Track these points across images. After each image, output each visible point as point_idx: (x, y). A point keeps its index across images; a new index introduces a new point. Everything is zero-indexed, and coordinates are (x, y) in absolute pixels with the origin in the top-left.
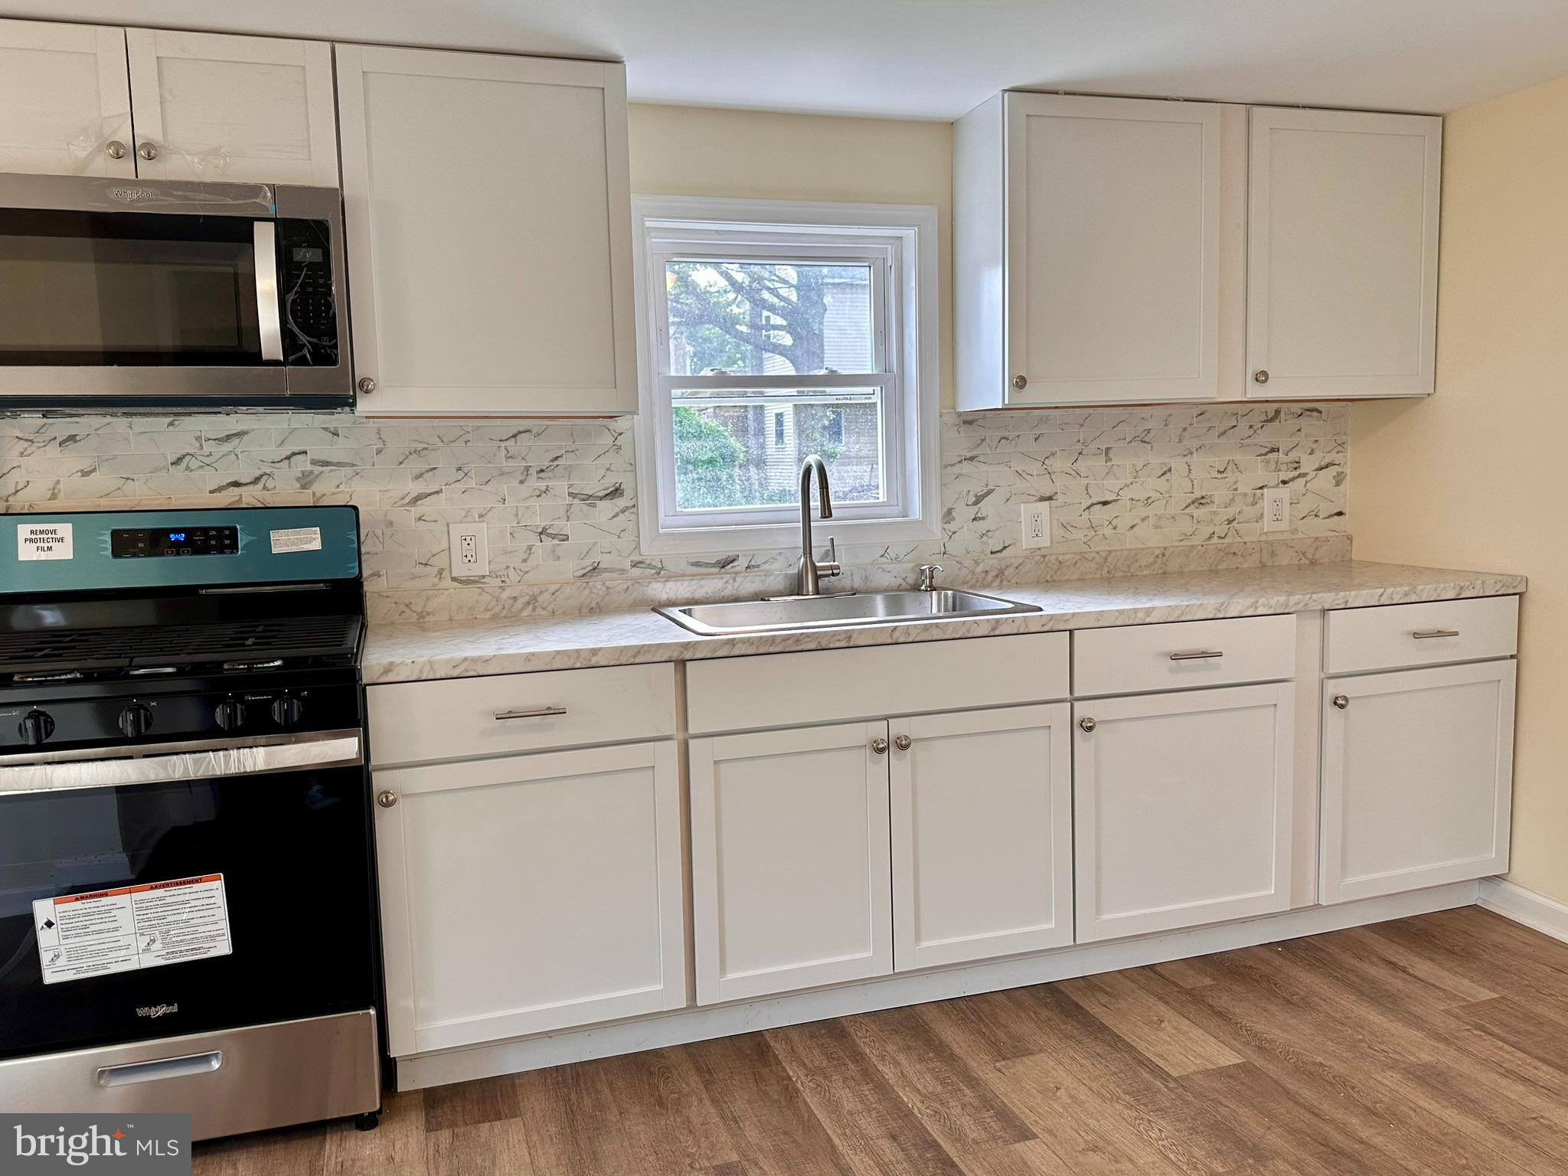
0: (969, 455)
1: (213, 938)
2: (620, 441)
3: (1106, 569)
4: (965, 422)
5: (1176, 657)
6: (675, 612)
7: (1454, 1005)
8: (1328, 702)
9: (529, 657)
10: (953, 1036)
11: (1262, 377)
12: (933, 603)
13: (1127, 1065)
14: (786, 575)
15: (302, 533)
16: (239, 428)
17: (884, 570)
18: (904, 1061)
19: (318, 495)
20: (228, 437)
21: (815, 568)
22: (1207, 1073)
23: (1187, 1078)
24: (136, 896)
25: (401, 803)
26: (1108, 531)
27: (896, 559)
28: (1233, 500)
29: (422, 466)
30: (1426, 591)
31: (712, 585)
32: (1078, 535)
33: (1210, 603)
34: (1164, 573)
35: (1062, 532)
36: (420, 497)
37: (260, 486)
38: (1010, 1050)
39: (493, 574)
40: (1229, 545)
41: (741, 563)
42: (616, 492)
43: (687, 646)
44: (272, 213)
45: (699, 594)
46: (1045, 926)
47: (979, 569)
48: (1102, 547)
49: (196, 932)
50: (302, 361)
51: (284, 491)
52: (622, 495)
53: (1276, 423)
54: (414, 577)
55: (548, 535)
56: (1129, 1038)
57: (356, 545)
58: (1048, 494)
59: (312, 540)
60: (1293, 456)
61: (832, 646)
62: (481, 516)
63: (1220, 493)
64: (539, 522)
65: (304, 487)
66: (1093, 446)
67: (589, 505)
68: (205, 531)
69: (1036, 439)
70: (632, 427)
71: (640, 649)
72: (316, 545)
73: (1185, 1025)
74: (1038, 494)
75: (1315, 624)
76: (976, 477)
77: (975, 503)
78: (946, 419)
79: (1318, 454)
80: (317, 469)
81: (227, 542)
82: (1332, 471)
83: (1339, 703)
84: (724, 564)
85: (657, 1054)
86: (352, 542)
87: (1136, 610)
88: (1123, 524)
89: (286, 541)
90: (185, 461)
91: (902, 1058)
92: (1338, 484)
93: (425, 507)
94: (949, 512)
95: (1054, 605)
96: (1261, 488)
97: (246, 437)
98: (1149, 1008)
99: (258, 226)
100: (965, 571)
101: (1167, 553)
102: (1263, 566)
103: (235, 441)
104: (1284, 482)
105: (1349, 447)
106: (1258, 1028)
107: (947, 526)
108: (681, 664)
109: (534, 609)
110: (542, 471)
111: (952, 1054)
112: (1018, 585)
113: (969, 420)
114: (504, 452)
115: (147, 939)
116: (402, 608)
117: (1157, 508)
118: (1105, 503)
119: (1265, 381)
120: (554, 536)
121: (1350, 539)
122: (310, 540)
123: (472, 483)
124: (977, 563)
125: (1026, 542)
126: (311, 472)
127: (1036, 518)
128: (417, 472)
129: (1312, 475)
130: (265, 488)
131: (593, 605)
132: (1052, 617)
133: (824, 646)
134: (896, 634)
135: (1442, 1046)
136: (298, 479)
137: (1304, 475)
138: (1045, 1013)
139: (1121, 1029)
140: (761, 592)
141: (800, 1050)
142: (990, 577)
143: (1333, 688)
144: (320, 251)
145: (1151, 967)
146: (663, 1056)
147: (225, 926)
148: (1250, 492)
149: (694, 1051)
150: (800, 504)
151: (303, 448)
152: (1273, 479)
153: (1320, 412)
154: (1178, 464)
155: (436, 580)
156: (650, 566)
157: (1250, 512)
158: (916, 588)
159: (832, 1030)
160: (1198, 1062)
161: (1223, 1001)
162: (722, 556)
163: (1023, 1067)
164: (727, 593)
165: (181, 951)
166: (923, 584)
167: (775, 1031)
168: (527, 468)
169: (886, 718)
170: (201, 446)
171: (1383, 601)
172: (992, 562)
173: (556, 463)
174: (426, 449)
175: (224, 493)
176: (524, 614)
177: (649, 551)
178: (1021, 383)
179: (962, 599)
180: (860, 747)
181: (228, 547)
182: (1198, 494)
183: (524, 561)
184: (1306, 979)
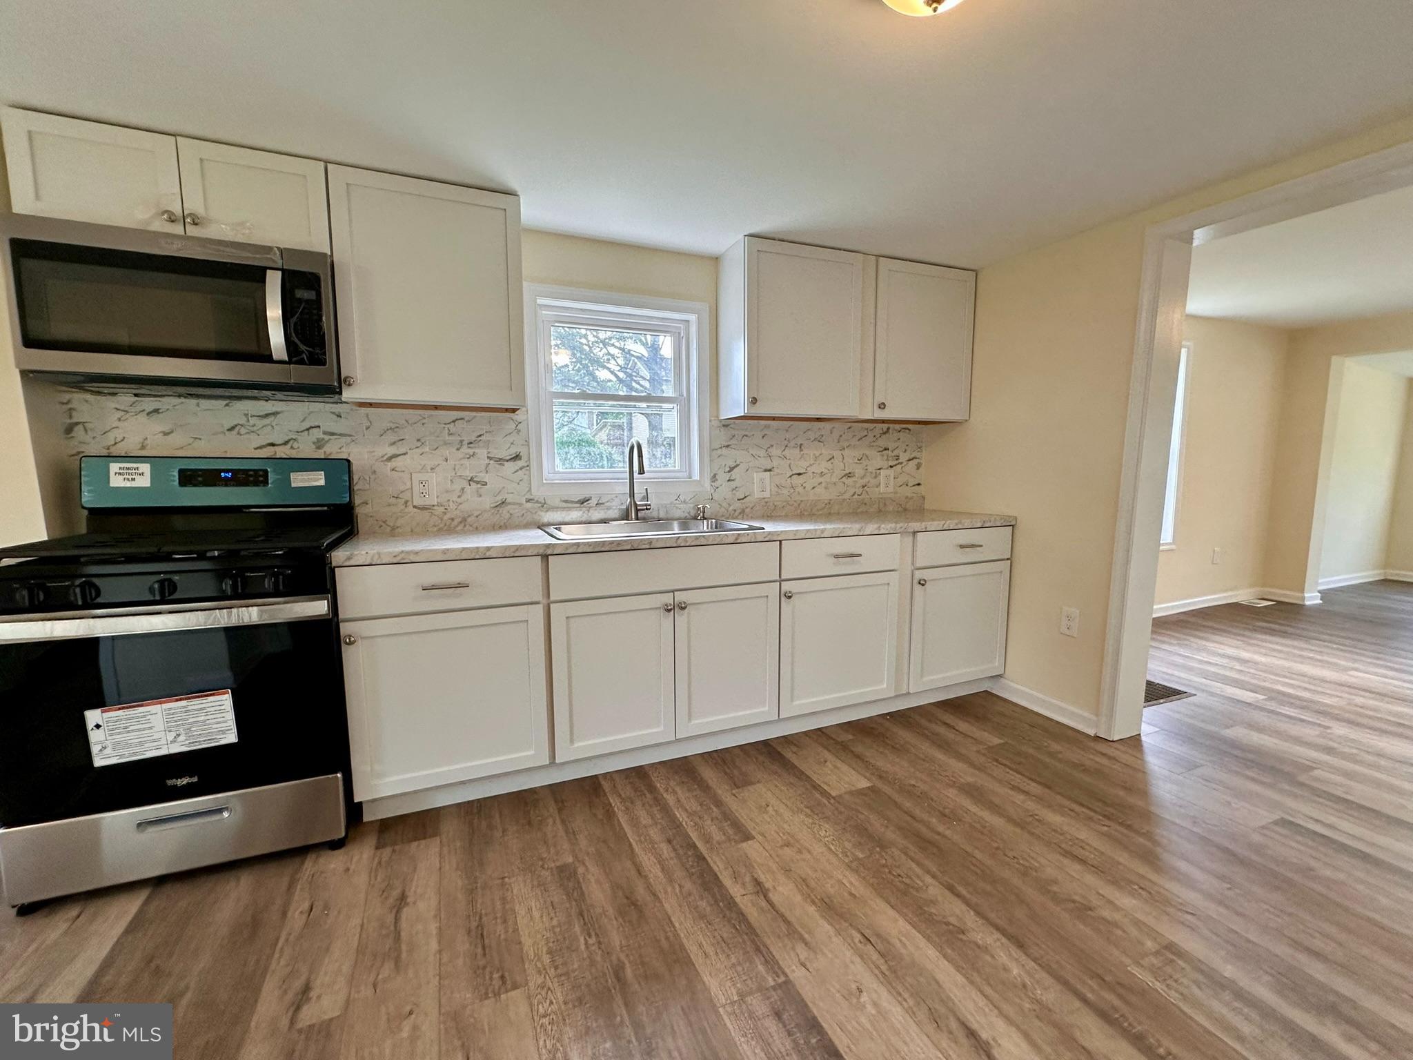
0: (727, 444)
1: (223, 732)
2: (520, 427)
3: (799, 511)
4: (724, 426)
5: (837, 557)
6: (552, 530)
7: (981, 747)
8: (915, 581)
9: (445, 552)
10: (709, 774)
11: (882, 406)
12: (704, 526)
13: (807, 789)
14: (619, 509)
15: (312, 475)
16: (274, 409)
17: (677, 508)
18: (679, 792)
19: (328, 453)
20: (267, 415)
21: (636, 505)
22: (851, 793)
23: (840, 796)
24: (165, 706)
25: (359, 643)
26: (800, 489)
27: (684, 502)
28: (865, 475)
29: (394, 438)
30: (967, 523)
31: (575, 515)
32: (785, 492)
33: (855, 527)
34: (830, 513)
35: (776, 489)
36: (395, 456)
37: (289, 446)
38: (740, 783)
39: (439, 505)
40: (864, 499)
41: (593, 502)
42: (517, 457)
43: (548, 546)
44: (279, 265)
45: (567, 519)
46: (762, 709)
47: (731, 508)
48: (799, 498)
49: (210, 728)
50: (301, 362)
51: (305, 449)
52: (520, 459)
53: (887, 435)
54: (389, 505)
55: (474, 482)
56: (809, 773)
57: (348, 484)
58: (769, 468)
59: (318, 480)
60: (895, 453)
61: (640, 547)
62: (432, 469)
63: (859, 471)
64: (469, 474)
65: (319, 448)
66: (792, 444)
67: (500, 464)
68: (245, 471)
69: (763, 437)
70: (527, 419)
71: (518, 548)
72: (322, 482)
73: (839, 764)
74: (764, 468)
75: (910, 539)
76: (731, 456)
77: (729, 472)
78: (713, 423)
79: (908, 452)
80: (327, 437)
81: (261, 479)
82: (916, 461)
83: (922, 583)
84: (582, 502)
85: (532, 791)
86: (345, 481)
87: (816, 530)
88: (808, 486)
89: (300, 480)
90: (237, 428)
91: (678, 789)
92: (918, 469)
93: (395, 463)
94: (715, 476)
95: (769, 527)
96: (880, 469)
97: (278, 416)
98: (818, 754)
99: (269, 272)
100: (723, 509)
101: (832, 502)
102: (880, 511)
103: (272, 418)
104: (891, 467)
105: (924, 449)
106: (878, 764)
107: (713, 484)
108: (545, 557)
109: (465, 526)
110: (471, 443)
111: (707, 785)
112: (752, 518)
113: (727, 424)
114: (447, 431)
115: (174, 734)
116: (381, 523)
117: (827, 478)
118: (799, 474)
119: (884, 408)
120: (478, 482)
121: (924, 498)
122: (318, 479)
123: (427, 449)
124: (730, 505)
125: (757, 494)
126: (323, 439)
127: (762, 480)
128: (393, 441)
129: (905, 463)
130: (292, 447)
131: (502, 524)
132: (770, 533)
133: (635, 547)
134: (679, 541)
135: (977, 772)
136: (314, 443)
137: (901, 463)
138: (761, 758)
139: (803, 767)
140: (605, 519)
141: (619, 787)
142: (736, 514)
143: (919, 575)
144: (314, 293)
145: (819, 729)
146: (535, 792)
147: (232, 724)
148: (874, 471)
149: (554, 789)
150: (628, 469)
151: (317, 424)
152: (885, 464)
153: (909, 430)
154: (837, 454)
155: (404, 507)
156: (537, 502)
157: (873, 482)
158: (695, 518)
159: (639, 774)
160: (846, 786)
161: (859, 749)
162: (582, 497)
163: (749, 793)
164: (584, 519)
165: (200, 742)
166: (700, 515)
167: (605, 775)
168: (461, 441)
169: (673, 591)
170: (248, 421)
171: (945, 527)
172: (738, 505)
173: (480, 438)
174: (397, 427)
175: (265, 450)
176: (459, 528)
177: (537, 493)
178: (754, 401)
179: (721, 524)
180: (656, 608)
181: (262, 482)
182: (847, 471)
183: (459, 497)
184: (903, 735)
